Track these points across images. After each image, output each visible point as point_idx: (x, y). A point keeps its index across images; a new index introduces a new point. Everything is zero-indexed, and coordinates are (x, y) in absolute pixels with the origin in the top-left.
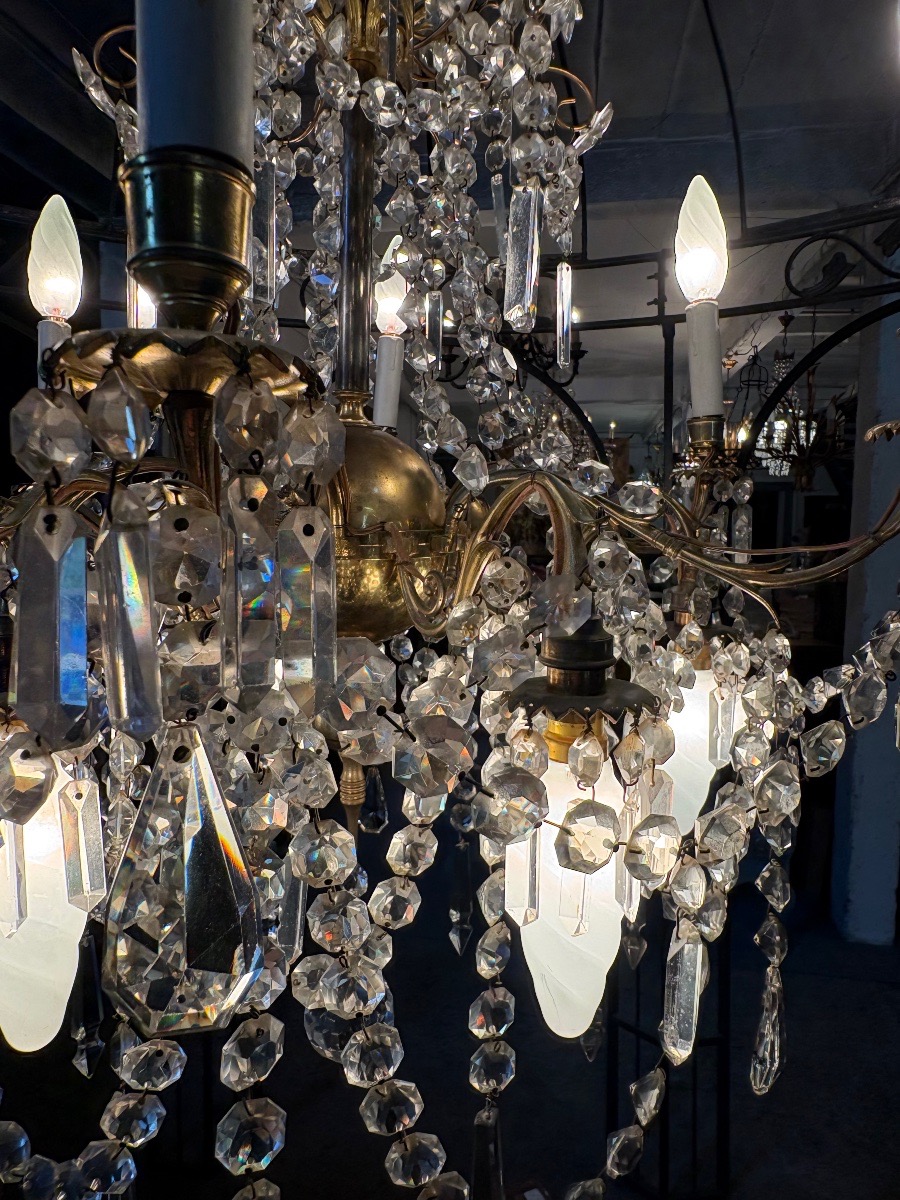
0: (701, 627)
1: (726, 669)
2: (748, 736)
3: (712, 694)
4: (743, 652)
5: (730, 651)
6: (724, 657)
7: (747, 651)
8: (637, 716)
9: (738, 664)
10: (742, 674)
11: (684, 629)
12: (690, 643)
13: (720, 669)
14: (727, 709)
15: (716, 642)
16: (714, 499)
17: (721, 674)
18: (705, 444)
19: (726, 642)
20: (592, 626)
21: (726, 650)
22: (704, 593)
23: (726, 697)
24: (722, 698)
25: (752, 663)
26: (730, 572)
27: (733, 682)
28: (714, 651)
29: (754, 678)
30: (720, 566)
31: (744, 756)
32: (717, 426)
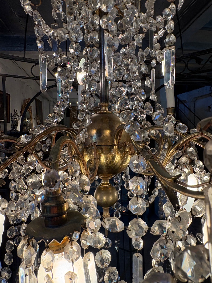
32: (174, 110)
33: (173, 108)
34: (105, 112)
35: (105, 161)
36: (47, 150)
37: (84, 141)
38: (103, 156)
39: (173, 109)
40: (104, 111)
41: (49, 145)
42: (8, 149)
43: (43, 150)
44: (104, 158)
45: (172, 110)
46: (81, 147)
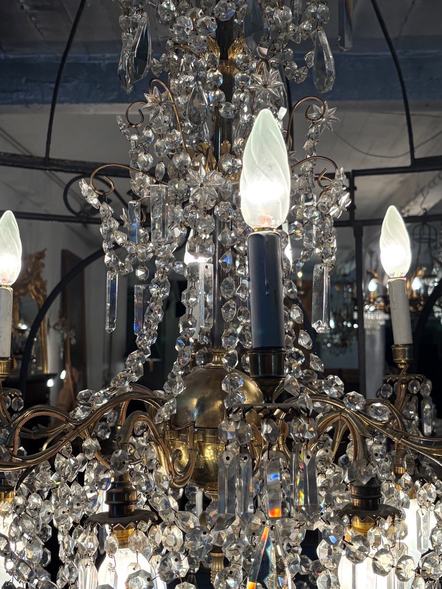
0: (411, 476)
1: (424, 498)
2: (437, 530)
3: (417, 512)
4: (432, 488)
5: (425, 488)
6: (422, 492)
7: (434, 487)
8: (393, 518)
9: (430, 495)
10: (432, 500)
11: (402, 477)
12: (406, 485)
13: (421, 499)
14: (426, 520)
15: (417, 483)
16: (410, 393)
17: (421, 501)
18: (403, 361)
19: (423, 483)
20: (372, 481)
21: (423, 487)
22: (410, 457)
23: (425, 514)
24: (423, 514)
25: (437, 495)
26: (425, 450)
27: (428, 506)
28: (416, 488)
29: (439, 502)
30: (420, 447)
31: (436, 540)
32: (409, 351)
33: (405, 345)
34: (219, 365)
35: (213, 458)
36: (108, 437)
37: (169, 419)
38: (209, 448)
39: (406, 349)
40: (216, 363)
41: (111, 425)
42: (32, 430)
43: (100, 436)
44: (212, 451)
45: (404, 350)
46: (162, 428)
